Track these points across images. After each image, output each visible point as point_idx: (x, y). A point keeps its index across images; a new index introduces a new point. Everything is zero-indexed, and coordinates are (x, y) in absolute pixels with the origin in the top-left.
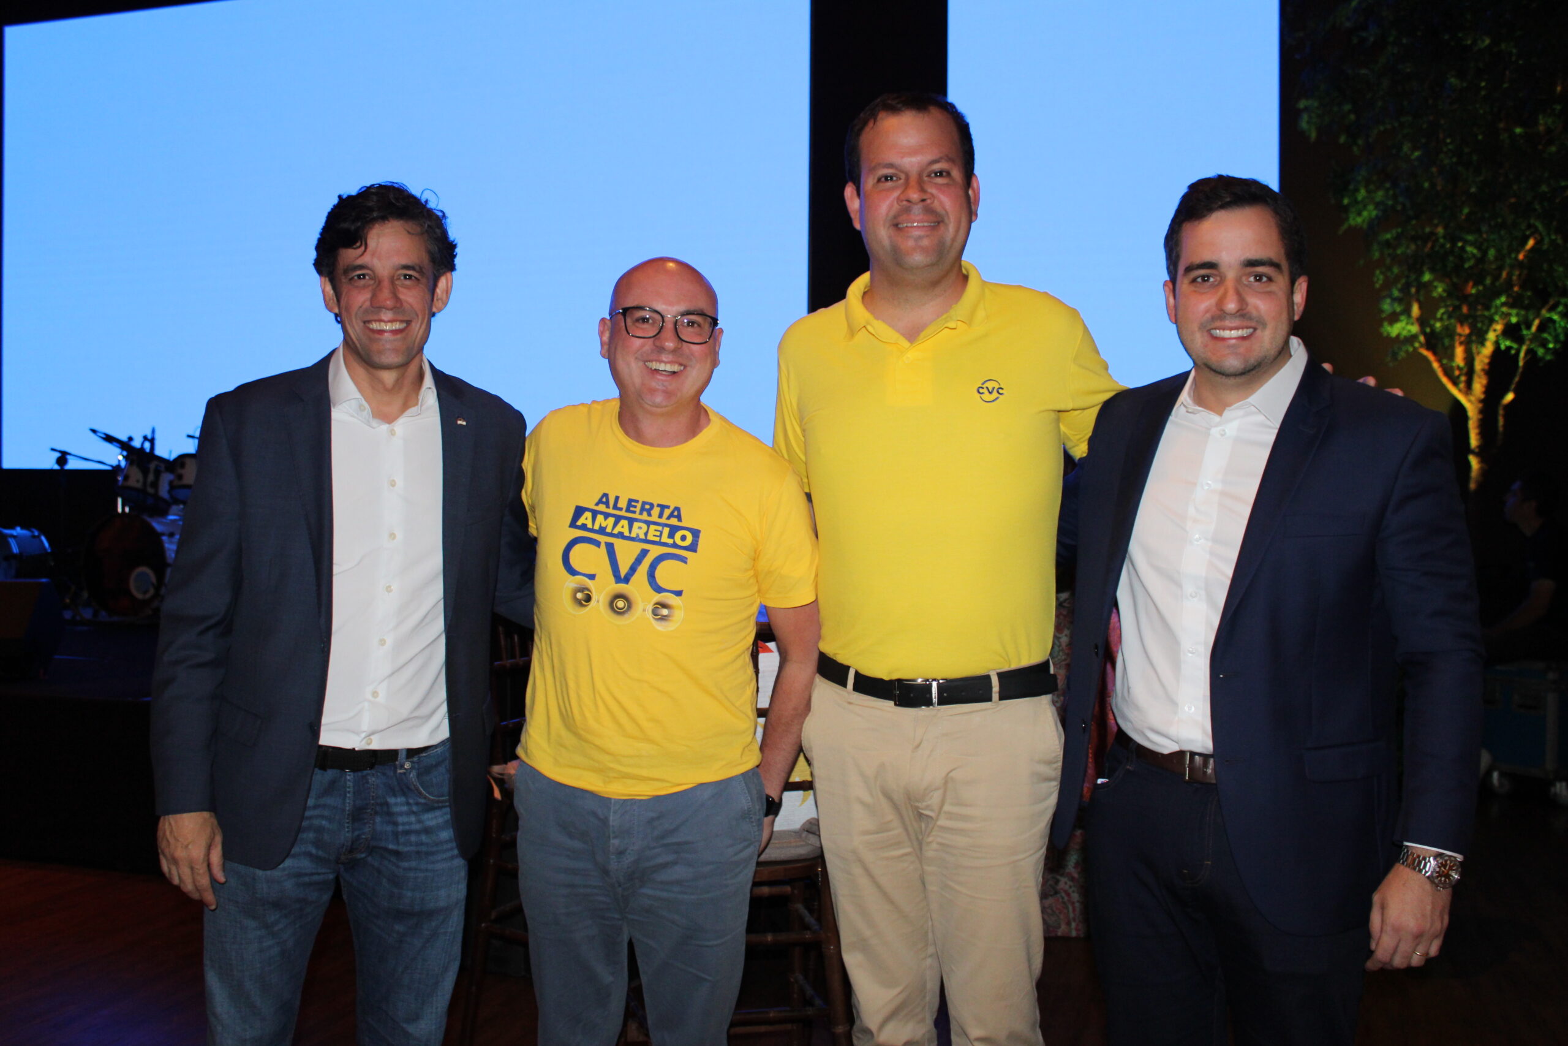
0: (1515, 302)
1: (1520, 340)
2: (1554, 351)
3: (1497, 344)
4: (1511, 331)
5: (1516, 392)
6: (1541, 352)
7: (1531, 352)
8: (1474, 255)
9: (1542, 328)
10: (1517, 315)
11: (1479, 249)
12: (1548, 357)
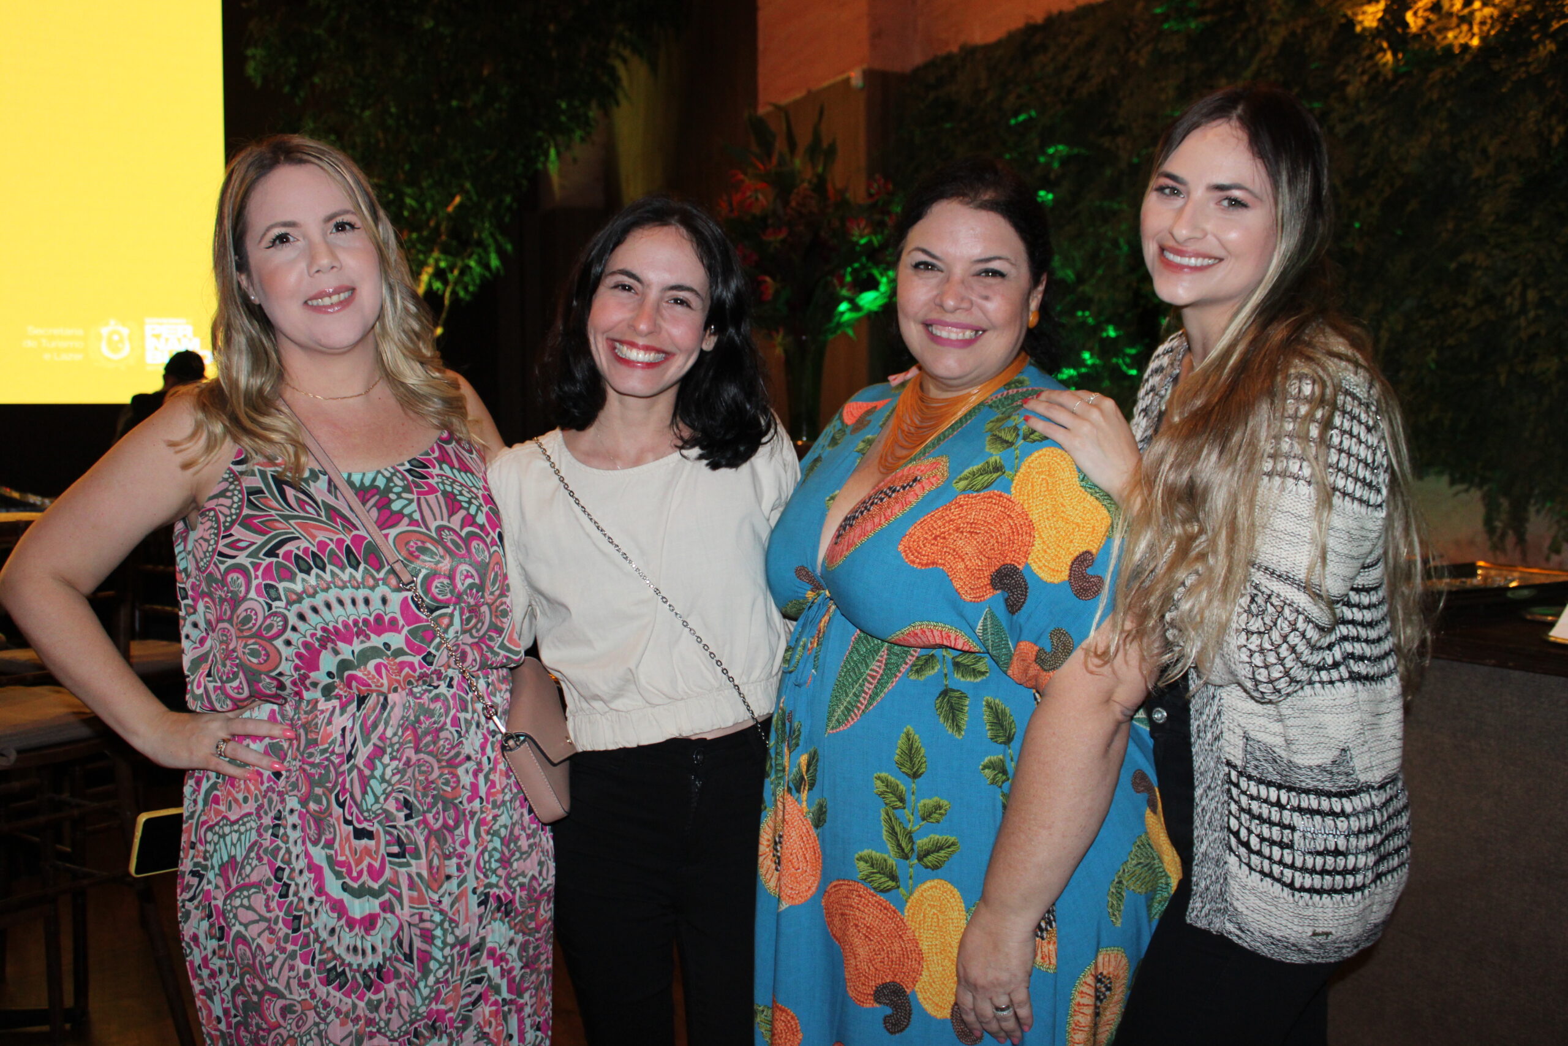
0: (445, 251)
1: (446, 283)
2: (473, 294)
3: (430, 285)
4: (440, 274)
5: (445, 326)
6: (462, 294)
7: (454, 293)
8: (411, 206)
9: (462, 273)
10: (446, 260)
11: (417, 200)
12: (468, 298)
